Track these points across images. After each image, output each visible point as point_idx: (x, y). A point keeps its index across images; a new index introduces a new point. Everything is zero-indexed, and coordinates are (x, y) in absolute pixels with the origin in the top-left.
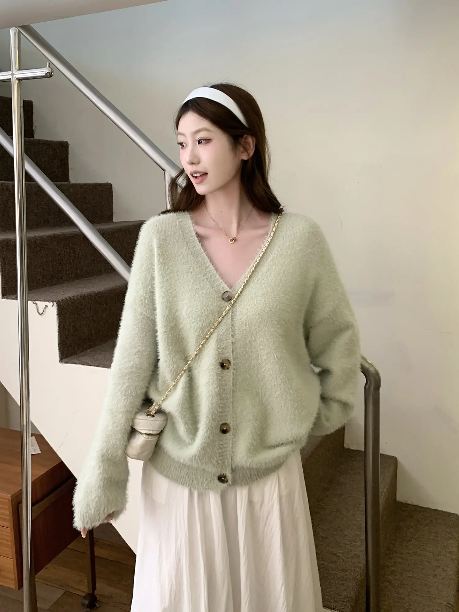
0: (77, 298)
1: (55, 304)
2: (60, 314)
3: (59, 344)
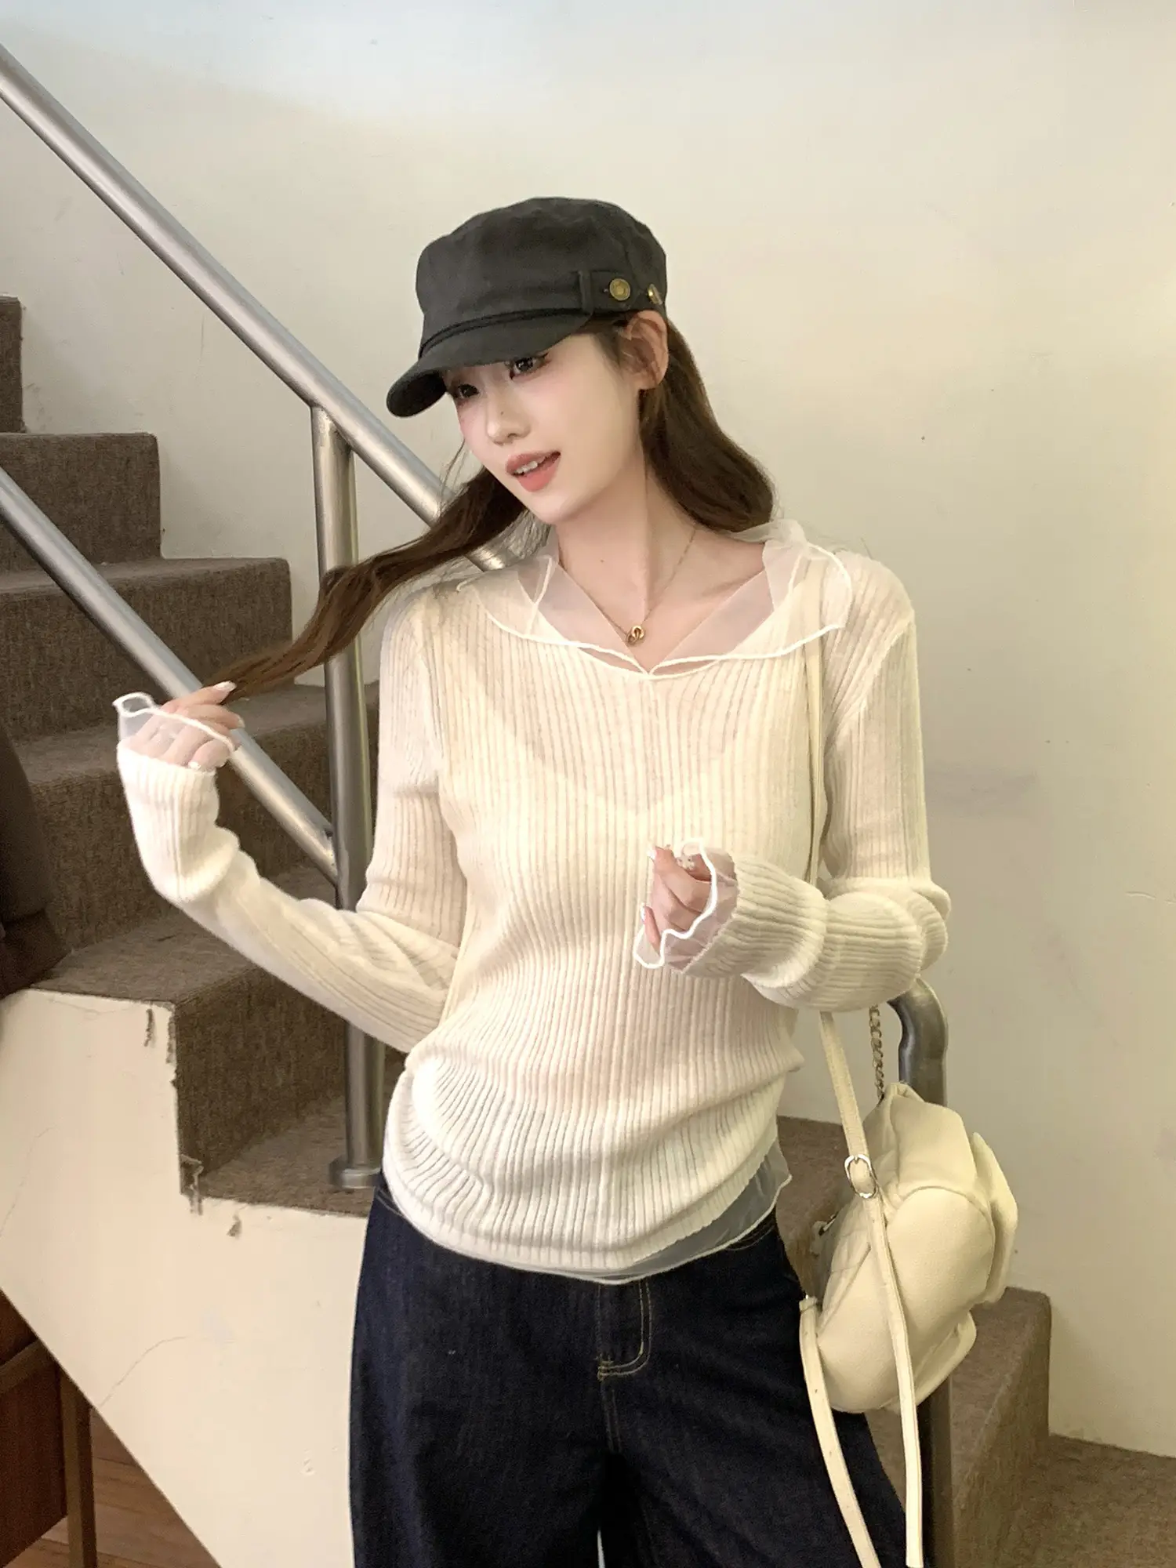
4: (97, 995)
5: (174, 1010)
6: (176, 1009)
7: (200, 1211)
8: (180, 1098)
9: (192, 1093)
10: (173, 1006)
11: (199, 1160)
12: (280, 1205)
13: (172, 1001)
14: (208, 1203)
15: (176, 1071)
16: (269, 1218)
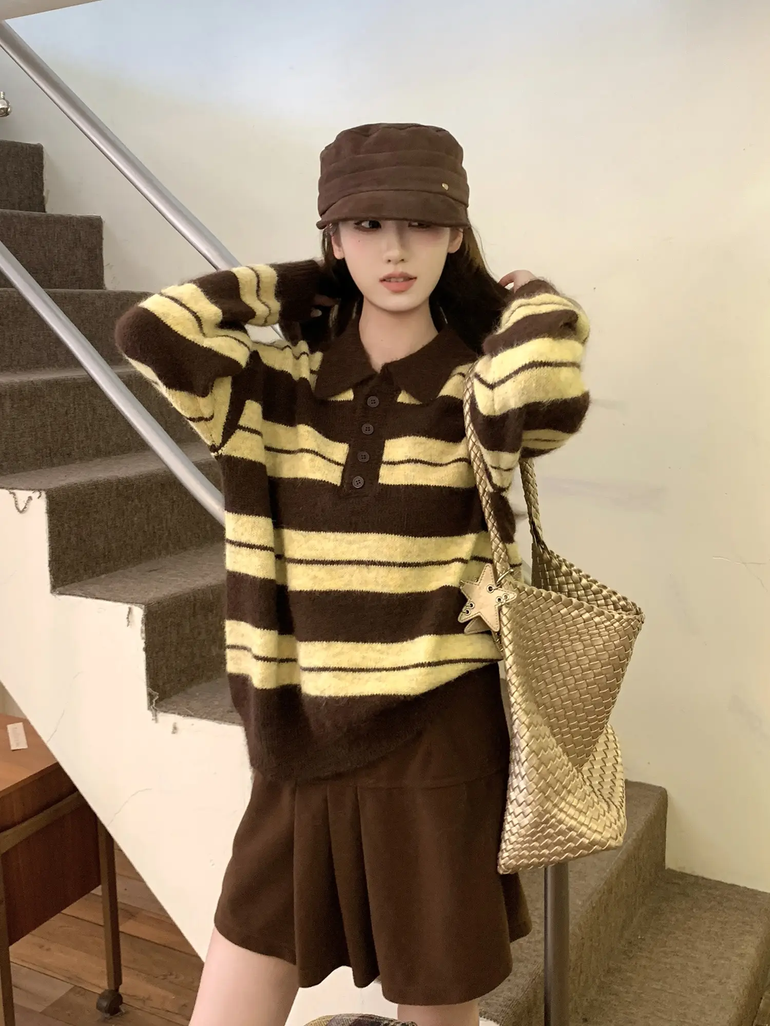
0: (82, 485)
1: (43, 494)
2: (52, 512)
3: (50, 562)
4: (104, 599)
5: (144, 608)
6: (145, 608)
7: (156, 720)
8: (147, 658)
9: (154, 655)
10: (143, 606)
11: (158, 692)
12: (198, 718)
13: (143, 604)
14: (162, 716)
15: (145, 642)
16: (193, 725)
